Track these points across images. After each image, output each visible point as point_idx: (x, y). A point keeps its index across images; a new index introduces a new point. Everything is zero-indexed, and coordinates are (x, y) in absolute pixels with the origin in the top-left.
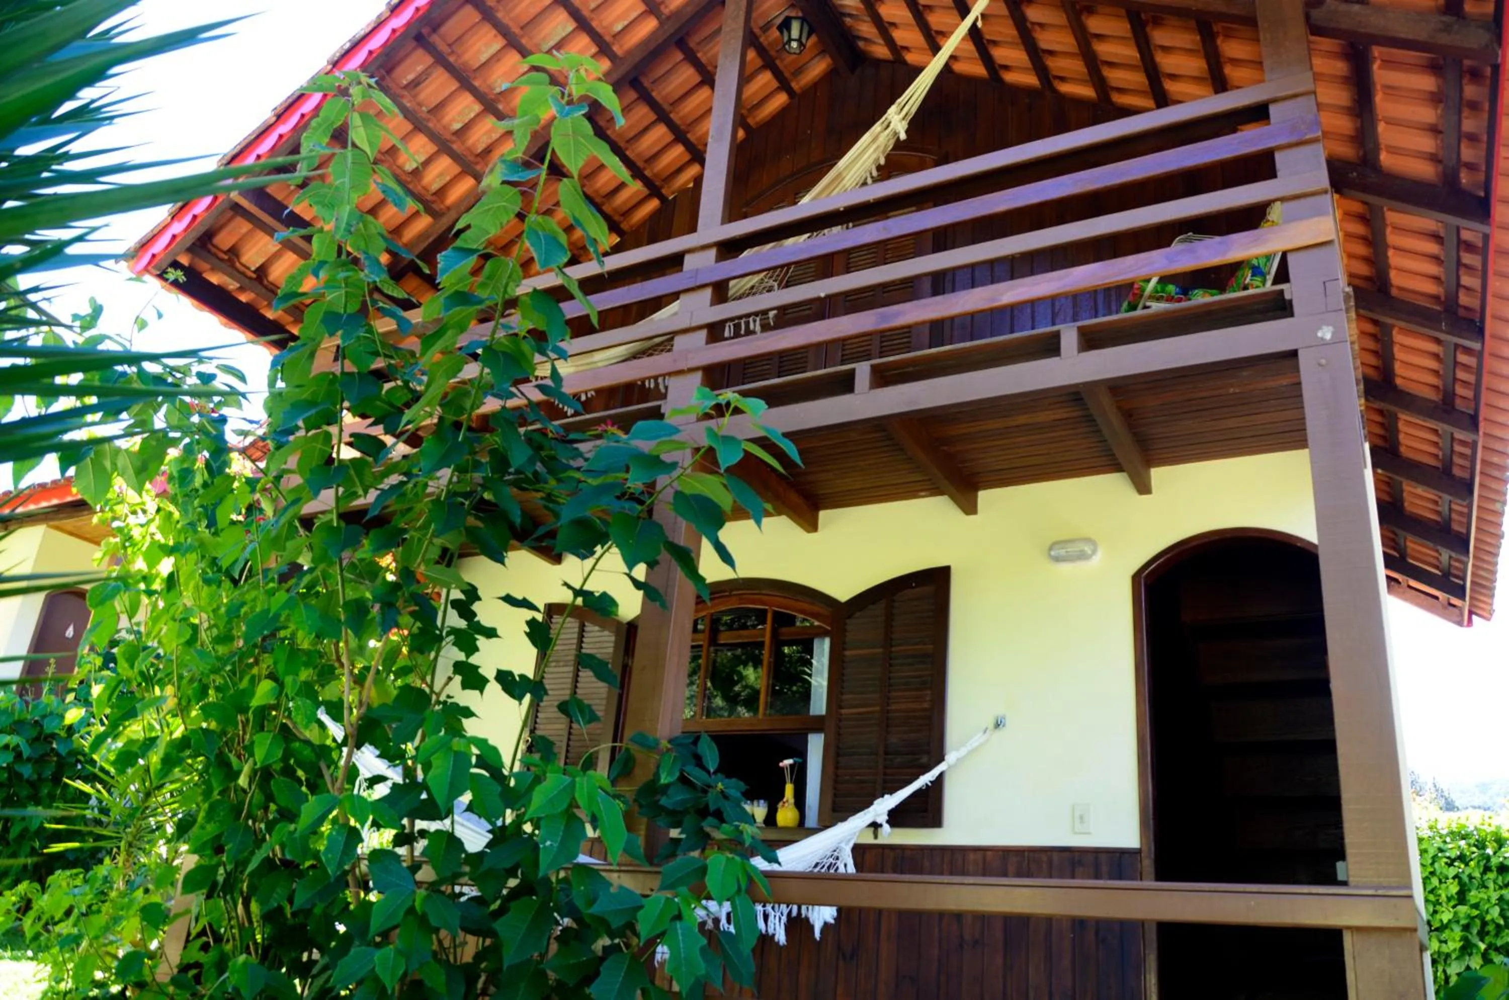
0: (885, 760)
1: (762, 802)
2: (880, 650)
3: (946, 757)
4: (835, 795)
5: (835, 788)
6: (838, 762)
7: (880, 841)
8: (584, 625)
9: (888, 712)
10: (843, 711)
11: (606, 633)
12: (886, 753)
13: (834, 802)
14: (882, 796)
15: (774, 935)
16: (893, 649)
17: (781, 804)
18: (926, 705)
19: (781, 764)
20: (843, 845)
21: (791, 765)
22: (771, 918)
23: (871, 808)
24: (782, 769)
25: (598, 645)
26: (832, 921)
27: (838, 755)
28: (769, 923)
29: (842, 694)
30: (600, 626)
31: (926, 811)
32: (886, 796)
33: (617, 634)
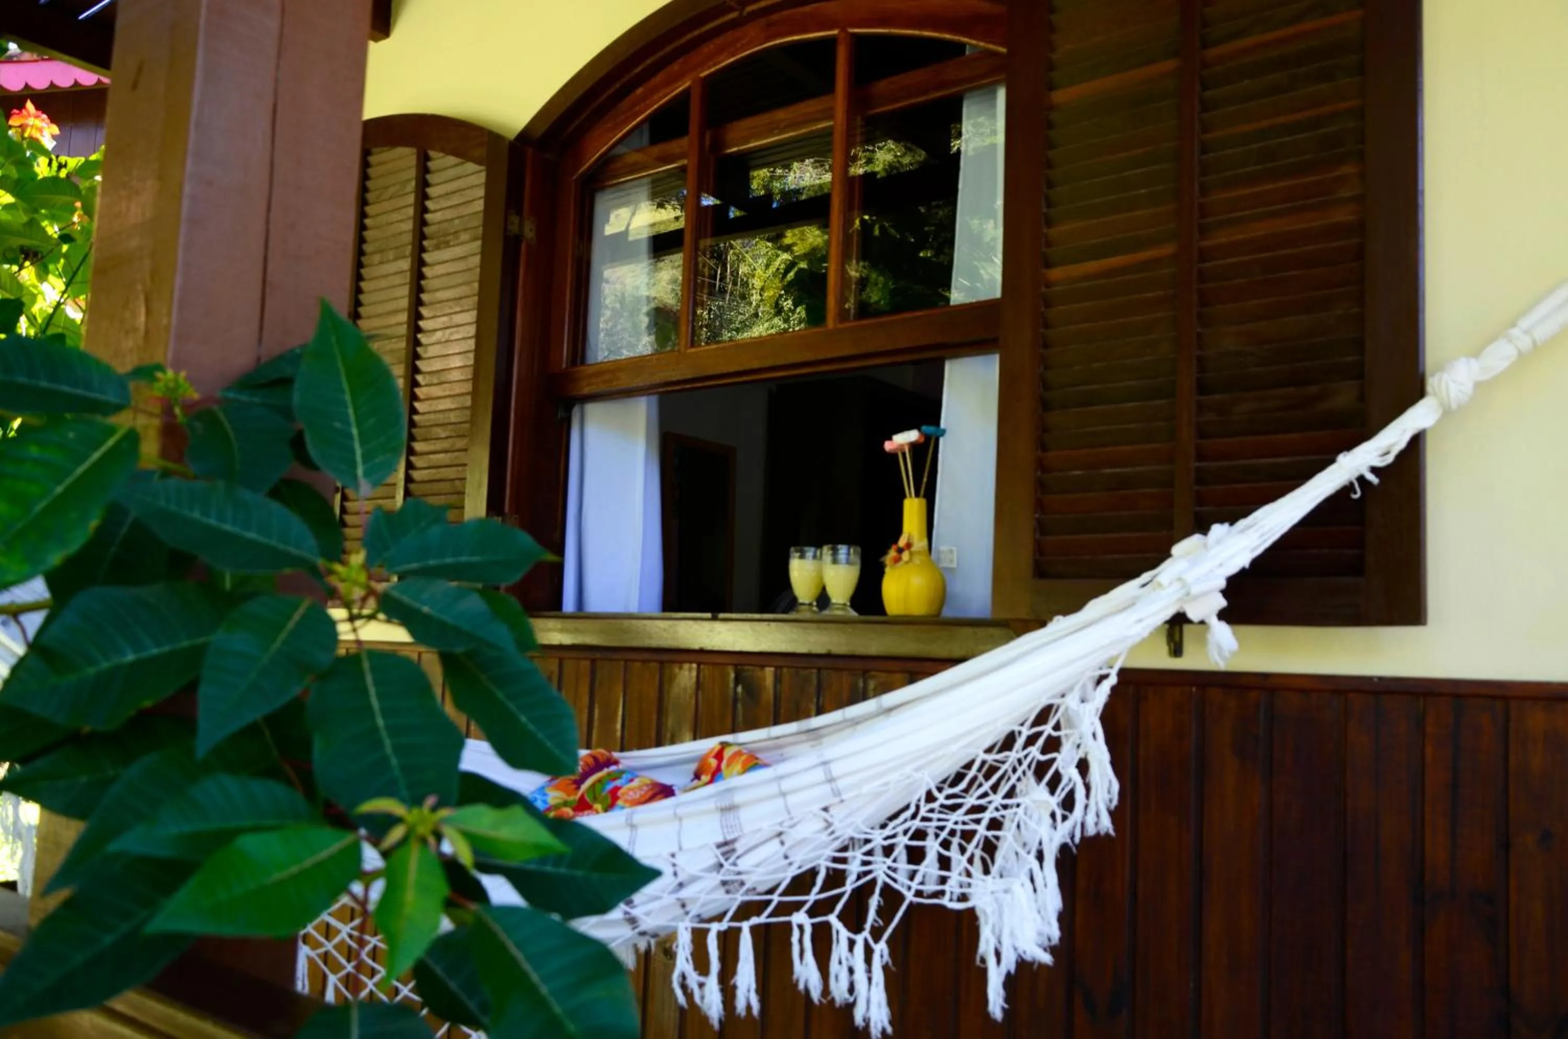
0: (1200, 408)
1: (843, 550)
2: (1170, 64)
3: (1432, 383)
4: (1041, 528)
5: (1040, 506)
6: (1044, 429)
7: (1189, 661)
8: (427, 158)
9: (1204, 256)
10: (1056, 273)
11: (471, 167)
12: (1202, 388)
13: (1039, 549)
14: (1204, 529)
15: (849, 1008)
16: (1212, 53)
17: (892, 553)
18: (1342, 216)
19: (888, 446)
20: (1072, 702)
21: (913, 446)
22: (839, 950)
23: (1167, 572)
24: (893, 456)
25: (455, 200)
26: (1046, 958)
27: (1045, 405)
28: (834, 967)
29: (1049, 223)
30: (456, 154)
31: (1357, 568)
32: (1218, 530)
33: (489, 164)
